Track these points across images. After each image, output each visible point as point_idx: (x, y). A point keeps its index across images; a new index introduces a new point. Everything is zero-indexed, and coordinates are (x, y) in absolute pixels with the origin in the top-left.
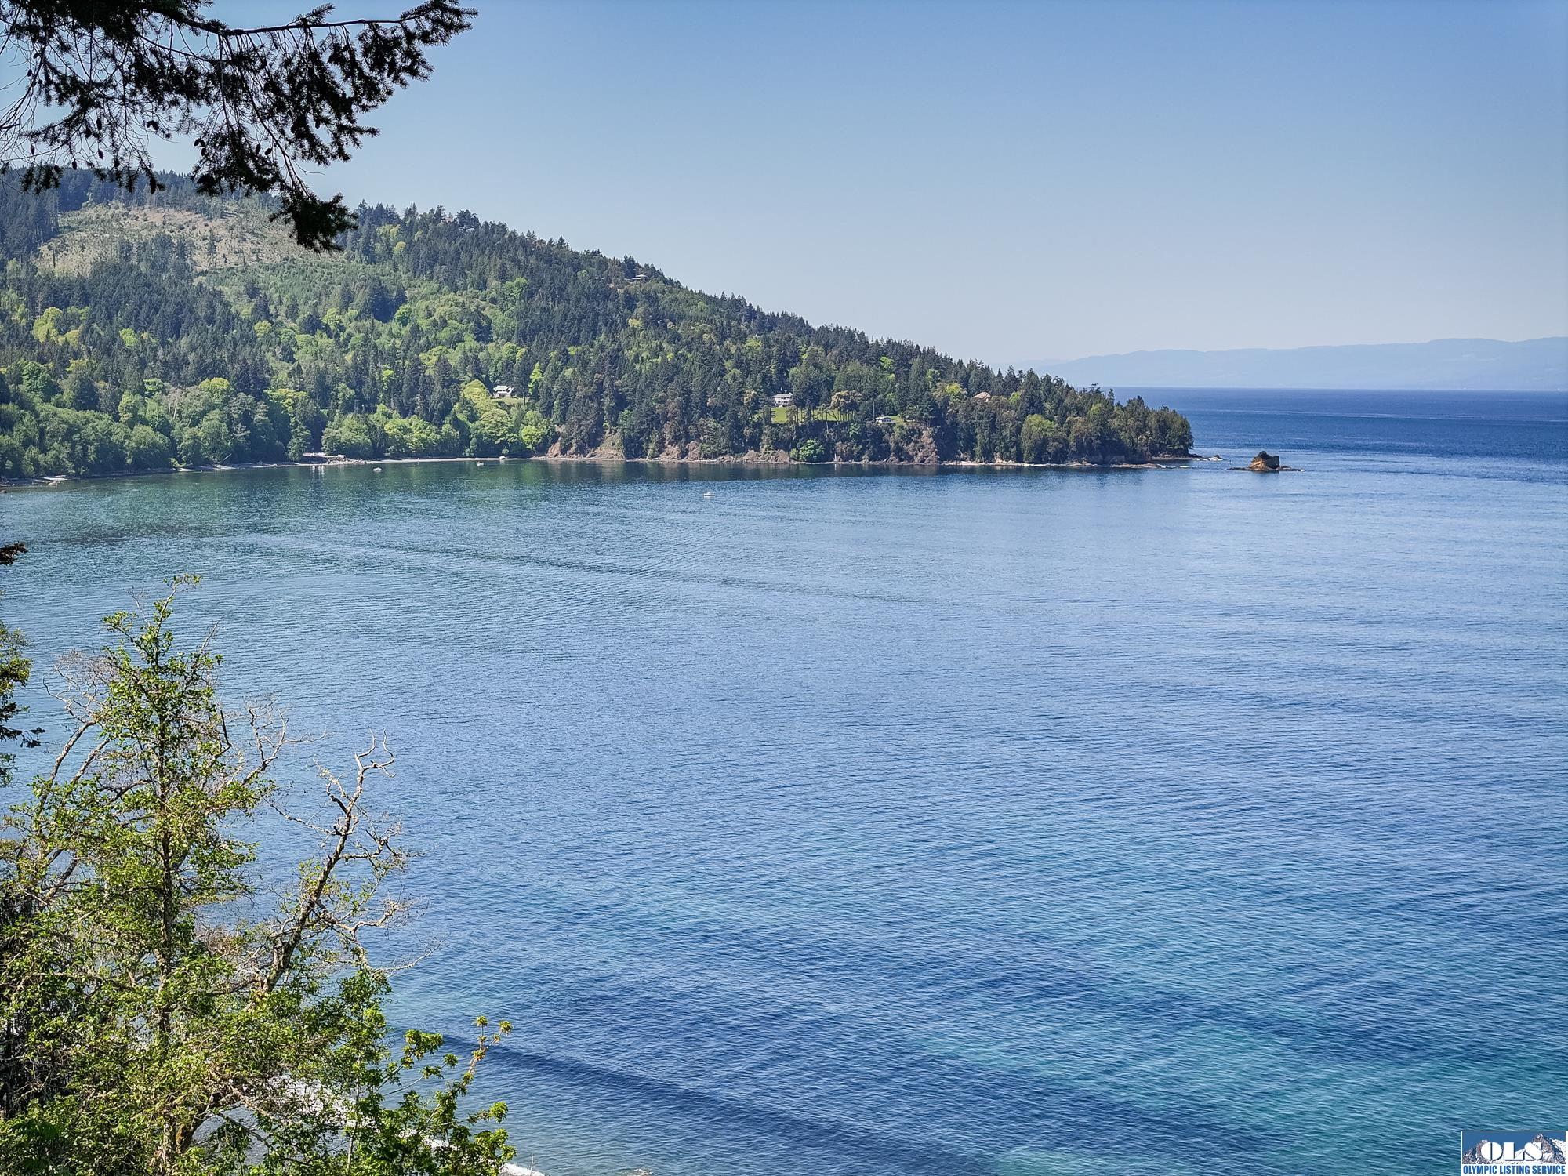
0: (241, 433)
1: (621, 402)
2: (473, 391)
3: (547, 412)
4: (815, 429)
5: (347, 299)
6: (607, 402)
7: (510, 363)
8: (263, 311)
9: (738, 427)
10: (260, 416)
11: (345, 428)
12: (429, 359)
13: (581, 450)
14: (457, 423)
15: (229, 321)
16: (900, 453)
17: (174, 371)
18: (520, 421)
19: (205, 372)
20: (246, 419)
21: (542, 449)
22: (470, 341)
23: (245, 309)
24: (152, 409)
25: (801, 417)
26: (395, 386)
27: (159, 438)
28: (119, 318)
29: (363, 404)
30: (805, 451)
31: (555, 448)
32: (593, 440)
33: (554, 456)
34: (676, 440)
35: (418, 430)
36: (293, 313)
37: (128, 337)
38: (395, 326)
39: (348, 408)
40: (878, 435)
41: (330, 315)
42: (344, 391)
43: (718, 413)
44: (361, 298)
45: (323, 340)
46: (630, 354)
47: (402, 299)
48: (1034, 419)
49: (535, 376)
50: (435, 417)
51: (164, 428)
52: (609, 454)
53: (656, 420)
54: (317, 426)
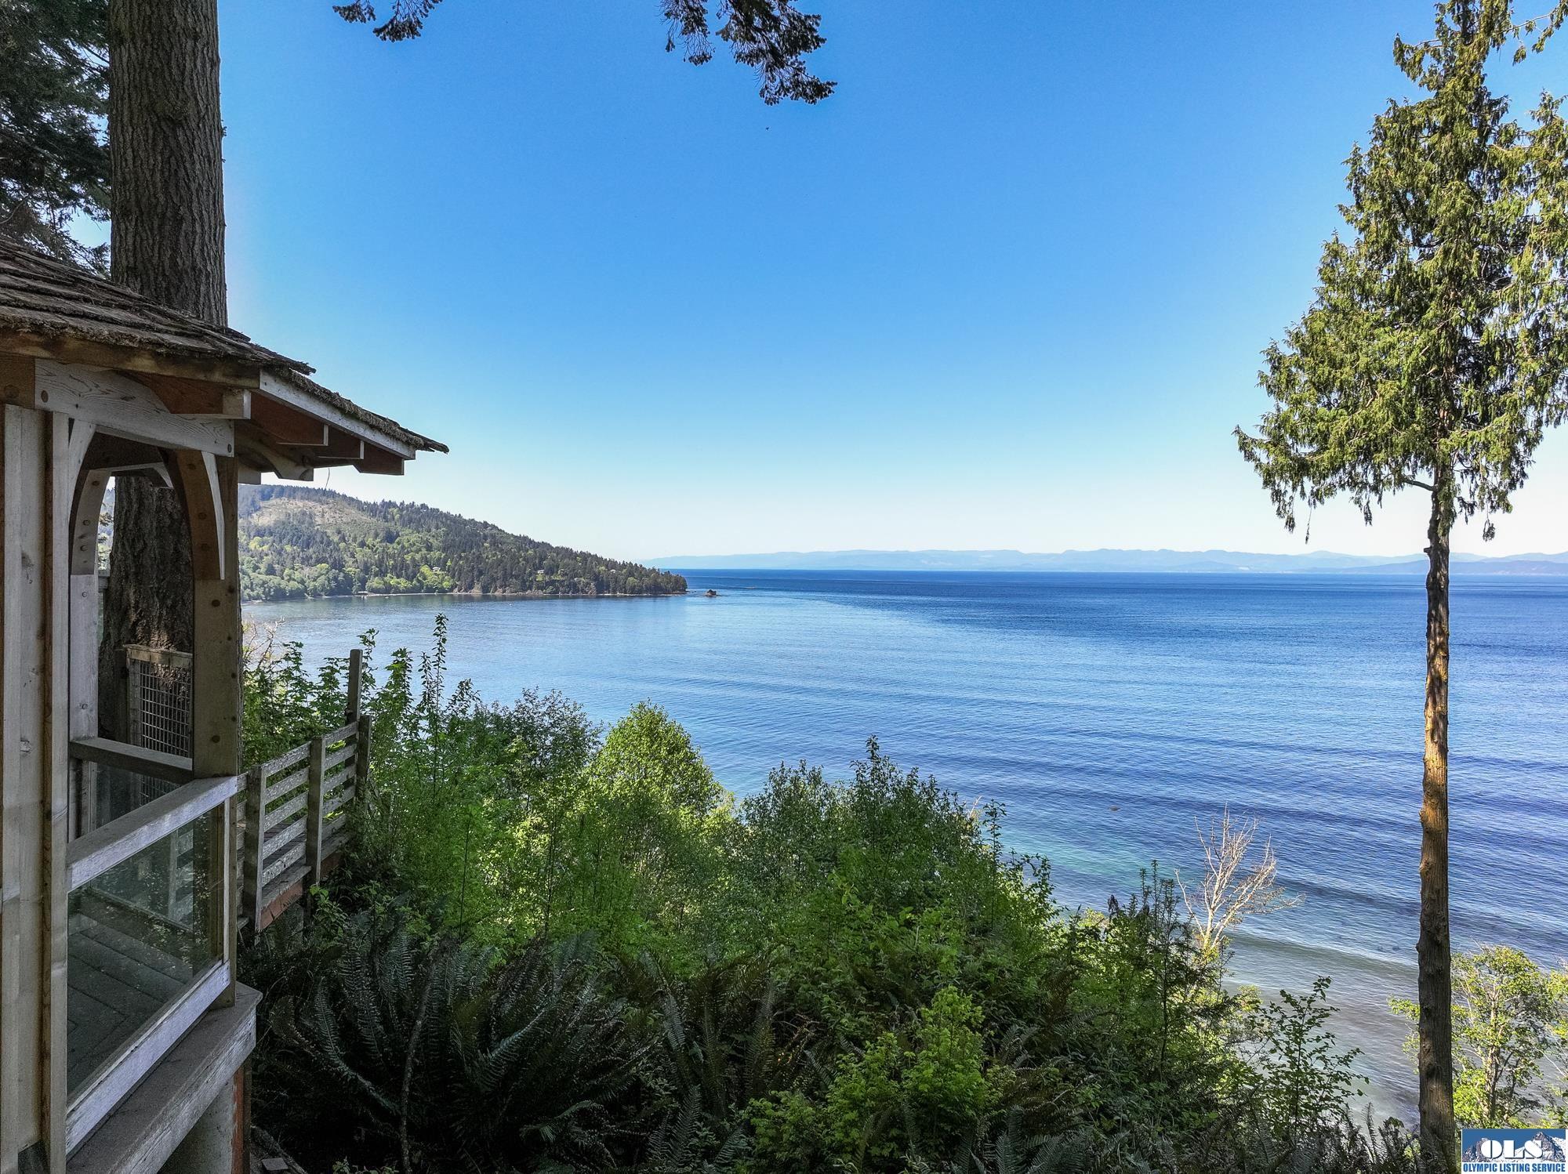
0: (333, 584)
1: (481, 573)
2: (425, 569)
3: (453, 577)
4: (552, 582)
5: (376, 535)
6: (476, 573)
7: (439, 559)
8: (343, 539)
9: (524, 582)
10: (341, 578)
11: (375, 582)
12: (408, 557)
13: (466, 590)
14: (419, 581)
15: (329, 543)
16: (583, 591)
17: (306, 561)
18: (443, 580)
19: (319, 561)
20: (335, 579)
21: (451, 590)
22: (424, 551)
23: (336, 539)
24: (297, 575)
25: (547, 578)
26: (394, 567)
27: (300, 586)
28: (285, 541)
29: (382, 573)
30: (549, 590)
31: (456, 590)
32: (470, 587)
33: (456, 592)
34: (501, 587)
35: (403, 583)
36: (355, 540)
37: (288, 548)
38: (395, 545)
39: (376, 575)
40: (575, 585)
41: (370, 541)
42: (374, 569)
43: (516, 577)
44: (382, 535)
45: (367, 550)
46: (484, 556)
47: (398, 536)
48: (631, 579)
49: (449, 564)
50: (409, 578)
51: (302, 582)
52: (476, 592)
53: (494, 580)
54: (364, 582)
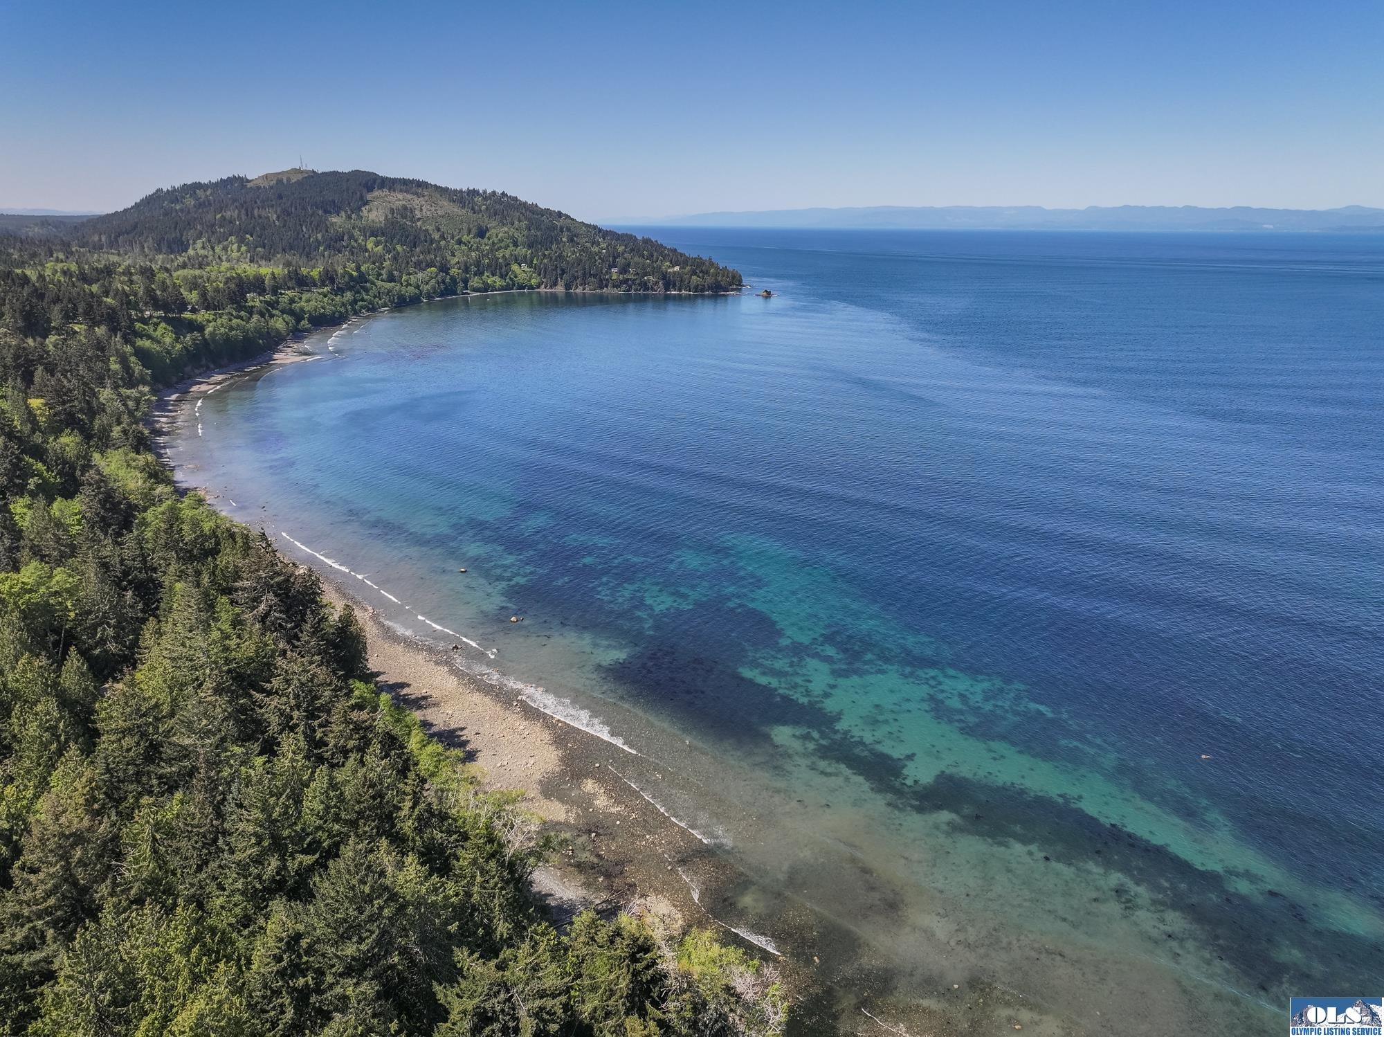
0: (442, 286)
1: (563, 272)
2: (515, 267)
3: (539, 275)
4: (626, 281)
5: (469, 231)
6: (559, 272)
7: (526, 256)
8: (443, 237)
9: (601, 280)
10: (448, 280)
11: (475, 282)
12: (500, 254)
13: (551, 287)
14: (511, 279)
16: (652, 289)
17: (420, 266)
18: (531, 278)
19: (429, 265)
20: (443, 281)
21: (538, 287)
22: (511, 248)
24: (413, 280)
25: (621, 277)
26: (489, 266)
27: (416, 291)
29: (480, 273)
30: (622, 289)
31: (543, 286)
32: (555, 284)
33: (542, 289)
34: (581, 285)
35: (498, 281)
36: (452, 238)
37: (399, 248)
38: (486, 240)
39: (475, 275)
41: (465, 238)
42: (473, 269)
43: (595, 276)
44: (474, 231)
45: (463, 247)
46: (565, 254)
47: (487, 230)
48: (694, 277)
49: (535, 262)
50: (502, 277)
54: (466, 281)
